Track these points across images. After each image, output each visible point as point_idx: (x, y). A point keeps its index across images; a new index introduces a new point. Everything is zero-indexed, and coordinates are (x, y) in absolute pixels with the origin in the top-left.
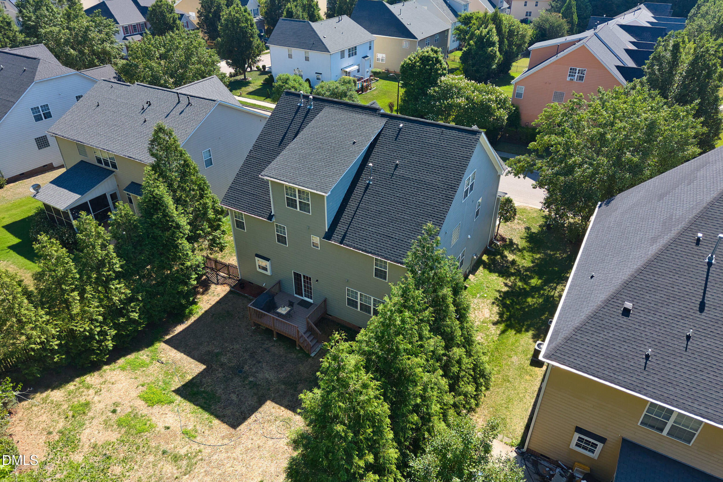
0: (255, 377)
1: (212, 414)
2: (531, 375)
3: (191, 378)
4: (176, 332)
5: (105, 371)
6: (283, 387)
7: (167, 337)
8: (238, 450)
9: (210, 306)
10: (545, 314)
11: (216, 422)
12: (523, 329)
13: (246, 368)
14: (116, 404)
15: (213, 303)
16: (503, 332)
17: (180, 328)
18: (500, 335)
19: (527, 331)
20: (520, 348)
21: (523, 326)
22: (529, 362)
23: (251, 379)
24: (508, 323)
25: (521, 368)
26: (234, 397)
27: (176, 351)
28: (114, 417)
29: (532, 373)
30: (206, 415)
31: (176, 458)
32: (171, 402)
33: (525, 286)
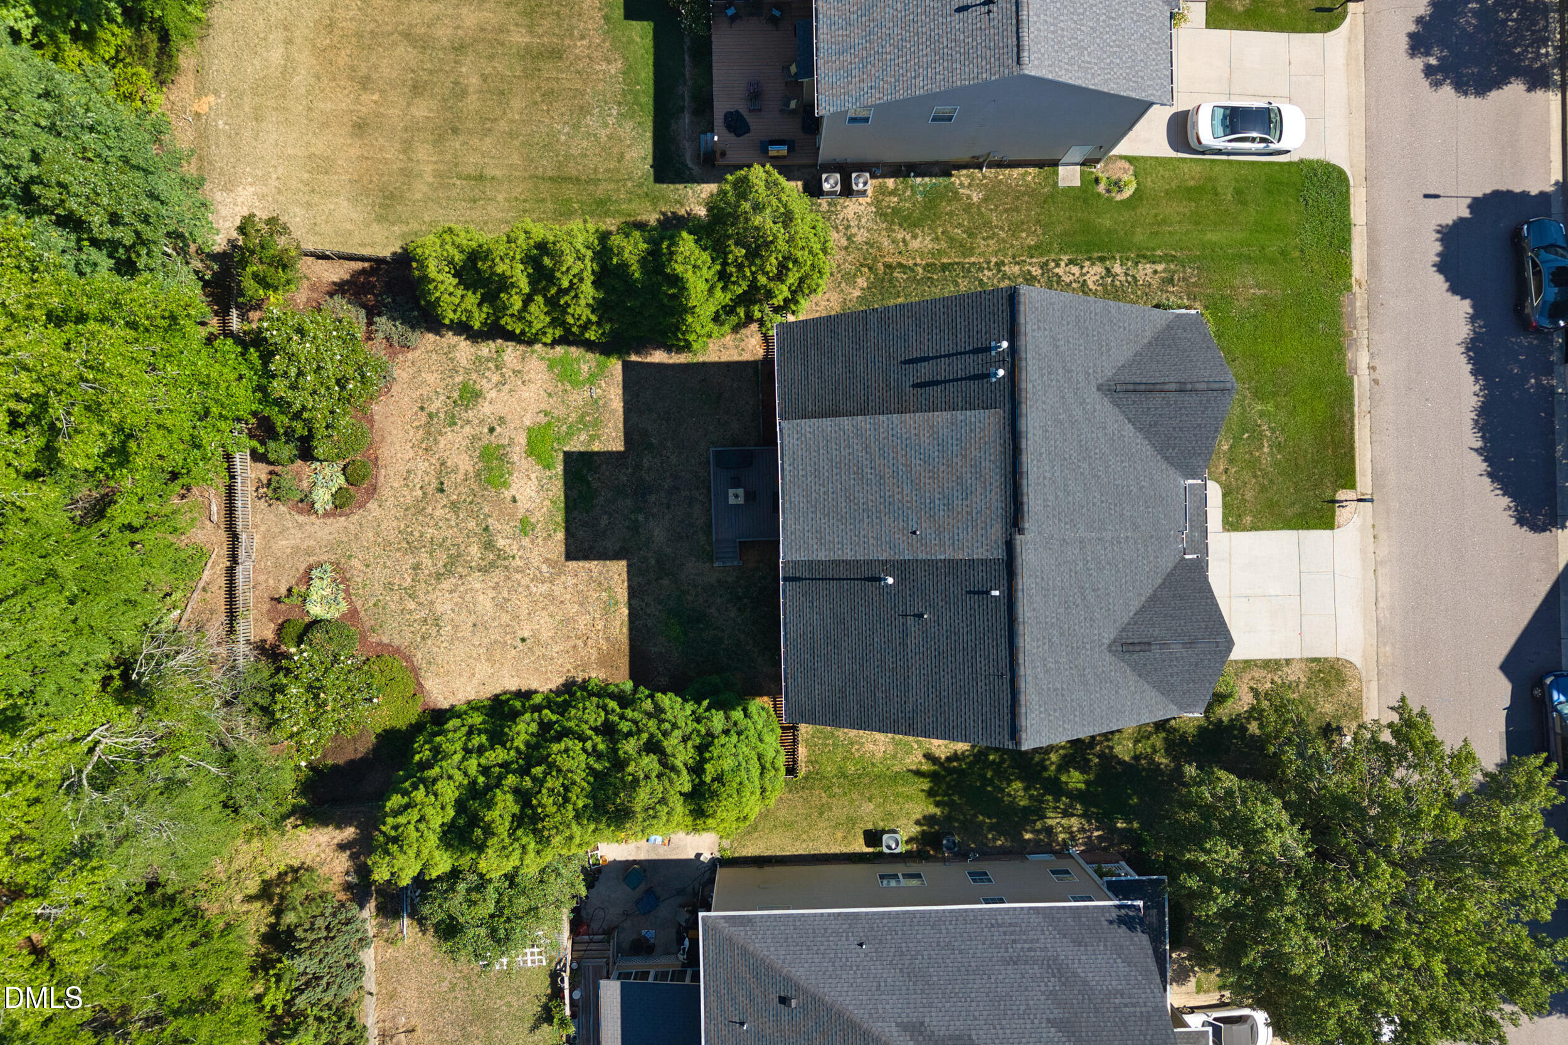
0: (647, 519)
1: (567, 521)
2: (845, 837)
3: (596, 449)
4: (649, 359)
5: (533, 352)
6: (653, 562)
7: (634, 358)
8: (544, 588)
9: (717, 359)
10: (989, 818)
11: (560, 535)
12: (938, 799)
13: (652, 498)
14: (502, 420)
15: (724, 359)
16: (918, 773)
17: (658, 357)
18: (909, 771)
19: (937, 804)
20: (895, 808)
21: (945, 794)
22: (870, 826)
23: (641, 518)
24: (943, 773)
25: (852, 821)
26: (604, 520)
27: (621, 392)
28: (486, 438)
29: (850, 838)
30: (560, 518)
31: (489, 545)
32: (548, 467)
33: (1053, 768)
